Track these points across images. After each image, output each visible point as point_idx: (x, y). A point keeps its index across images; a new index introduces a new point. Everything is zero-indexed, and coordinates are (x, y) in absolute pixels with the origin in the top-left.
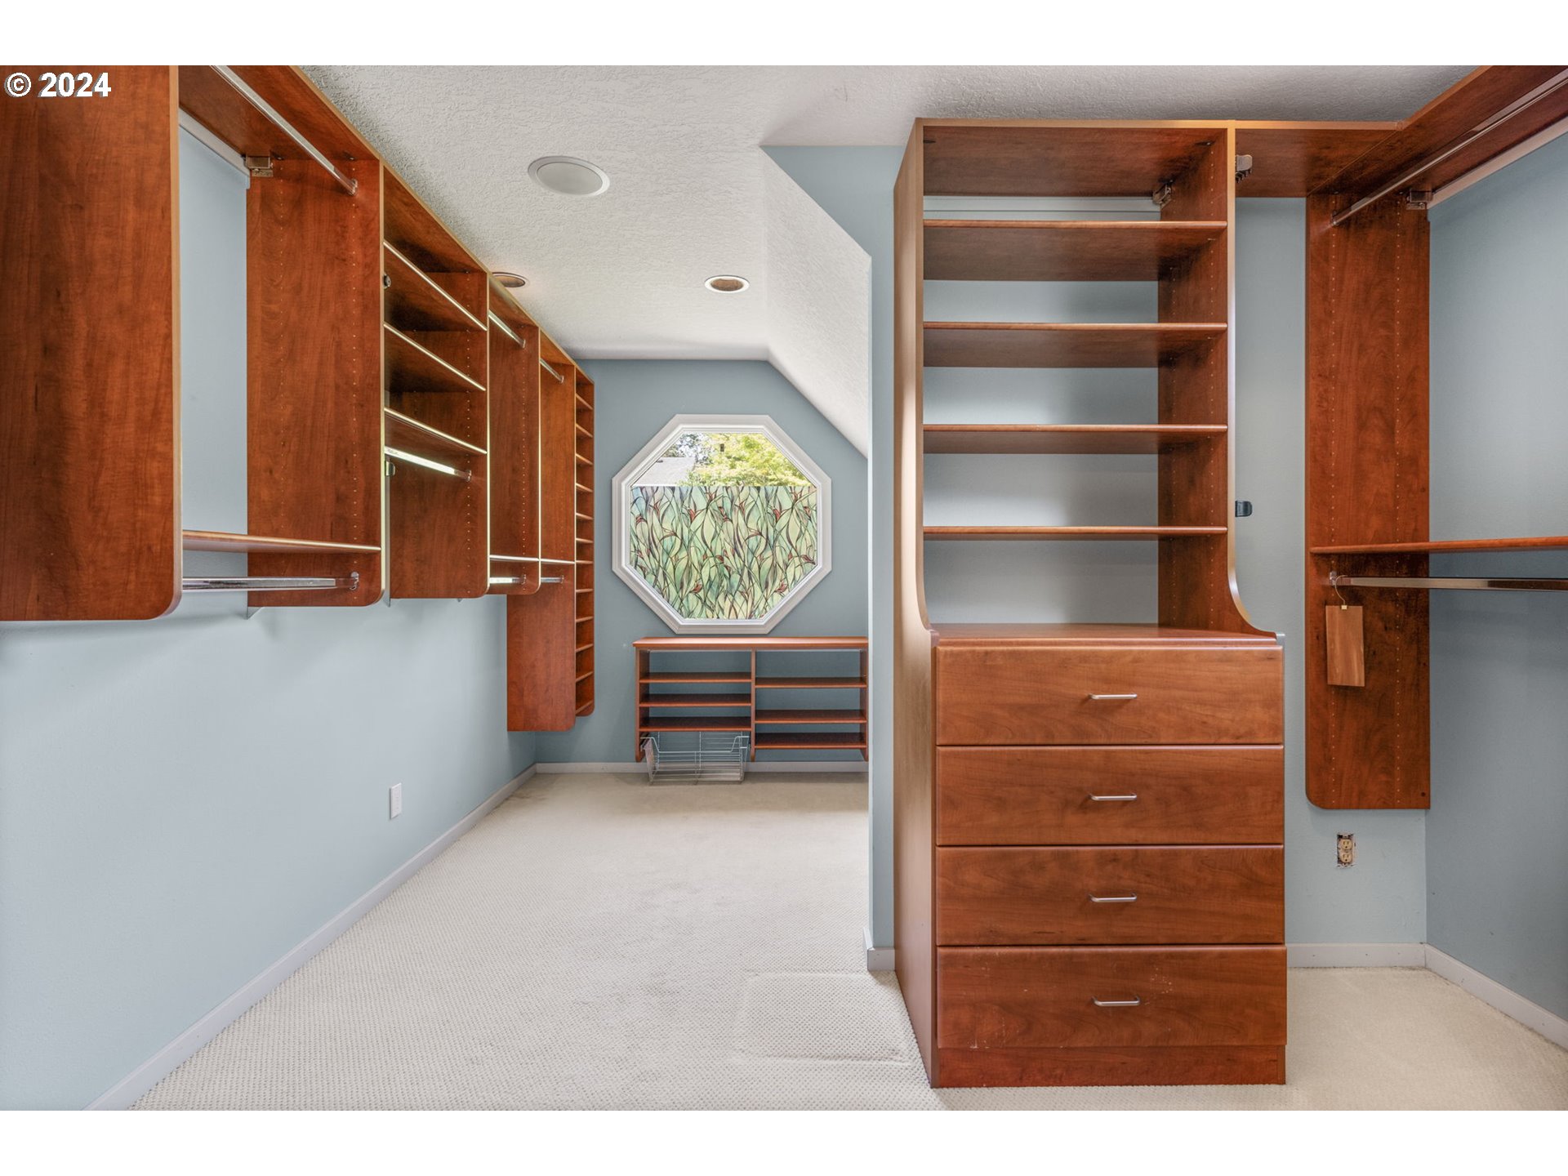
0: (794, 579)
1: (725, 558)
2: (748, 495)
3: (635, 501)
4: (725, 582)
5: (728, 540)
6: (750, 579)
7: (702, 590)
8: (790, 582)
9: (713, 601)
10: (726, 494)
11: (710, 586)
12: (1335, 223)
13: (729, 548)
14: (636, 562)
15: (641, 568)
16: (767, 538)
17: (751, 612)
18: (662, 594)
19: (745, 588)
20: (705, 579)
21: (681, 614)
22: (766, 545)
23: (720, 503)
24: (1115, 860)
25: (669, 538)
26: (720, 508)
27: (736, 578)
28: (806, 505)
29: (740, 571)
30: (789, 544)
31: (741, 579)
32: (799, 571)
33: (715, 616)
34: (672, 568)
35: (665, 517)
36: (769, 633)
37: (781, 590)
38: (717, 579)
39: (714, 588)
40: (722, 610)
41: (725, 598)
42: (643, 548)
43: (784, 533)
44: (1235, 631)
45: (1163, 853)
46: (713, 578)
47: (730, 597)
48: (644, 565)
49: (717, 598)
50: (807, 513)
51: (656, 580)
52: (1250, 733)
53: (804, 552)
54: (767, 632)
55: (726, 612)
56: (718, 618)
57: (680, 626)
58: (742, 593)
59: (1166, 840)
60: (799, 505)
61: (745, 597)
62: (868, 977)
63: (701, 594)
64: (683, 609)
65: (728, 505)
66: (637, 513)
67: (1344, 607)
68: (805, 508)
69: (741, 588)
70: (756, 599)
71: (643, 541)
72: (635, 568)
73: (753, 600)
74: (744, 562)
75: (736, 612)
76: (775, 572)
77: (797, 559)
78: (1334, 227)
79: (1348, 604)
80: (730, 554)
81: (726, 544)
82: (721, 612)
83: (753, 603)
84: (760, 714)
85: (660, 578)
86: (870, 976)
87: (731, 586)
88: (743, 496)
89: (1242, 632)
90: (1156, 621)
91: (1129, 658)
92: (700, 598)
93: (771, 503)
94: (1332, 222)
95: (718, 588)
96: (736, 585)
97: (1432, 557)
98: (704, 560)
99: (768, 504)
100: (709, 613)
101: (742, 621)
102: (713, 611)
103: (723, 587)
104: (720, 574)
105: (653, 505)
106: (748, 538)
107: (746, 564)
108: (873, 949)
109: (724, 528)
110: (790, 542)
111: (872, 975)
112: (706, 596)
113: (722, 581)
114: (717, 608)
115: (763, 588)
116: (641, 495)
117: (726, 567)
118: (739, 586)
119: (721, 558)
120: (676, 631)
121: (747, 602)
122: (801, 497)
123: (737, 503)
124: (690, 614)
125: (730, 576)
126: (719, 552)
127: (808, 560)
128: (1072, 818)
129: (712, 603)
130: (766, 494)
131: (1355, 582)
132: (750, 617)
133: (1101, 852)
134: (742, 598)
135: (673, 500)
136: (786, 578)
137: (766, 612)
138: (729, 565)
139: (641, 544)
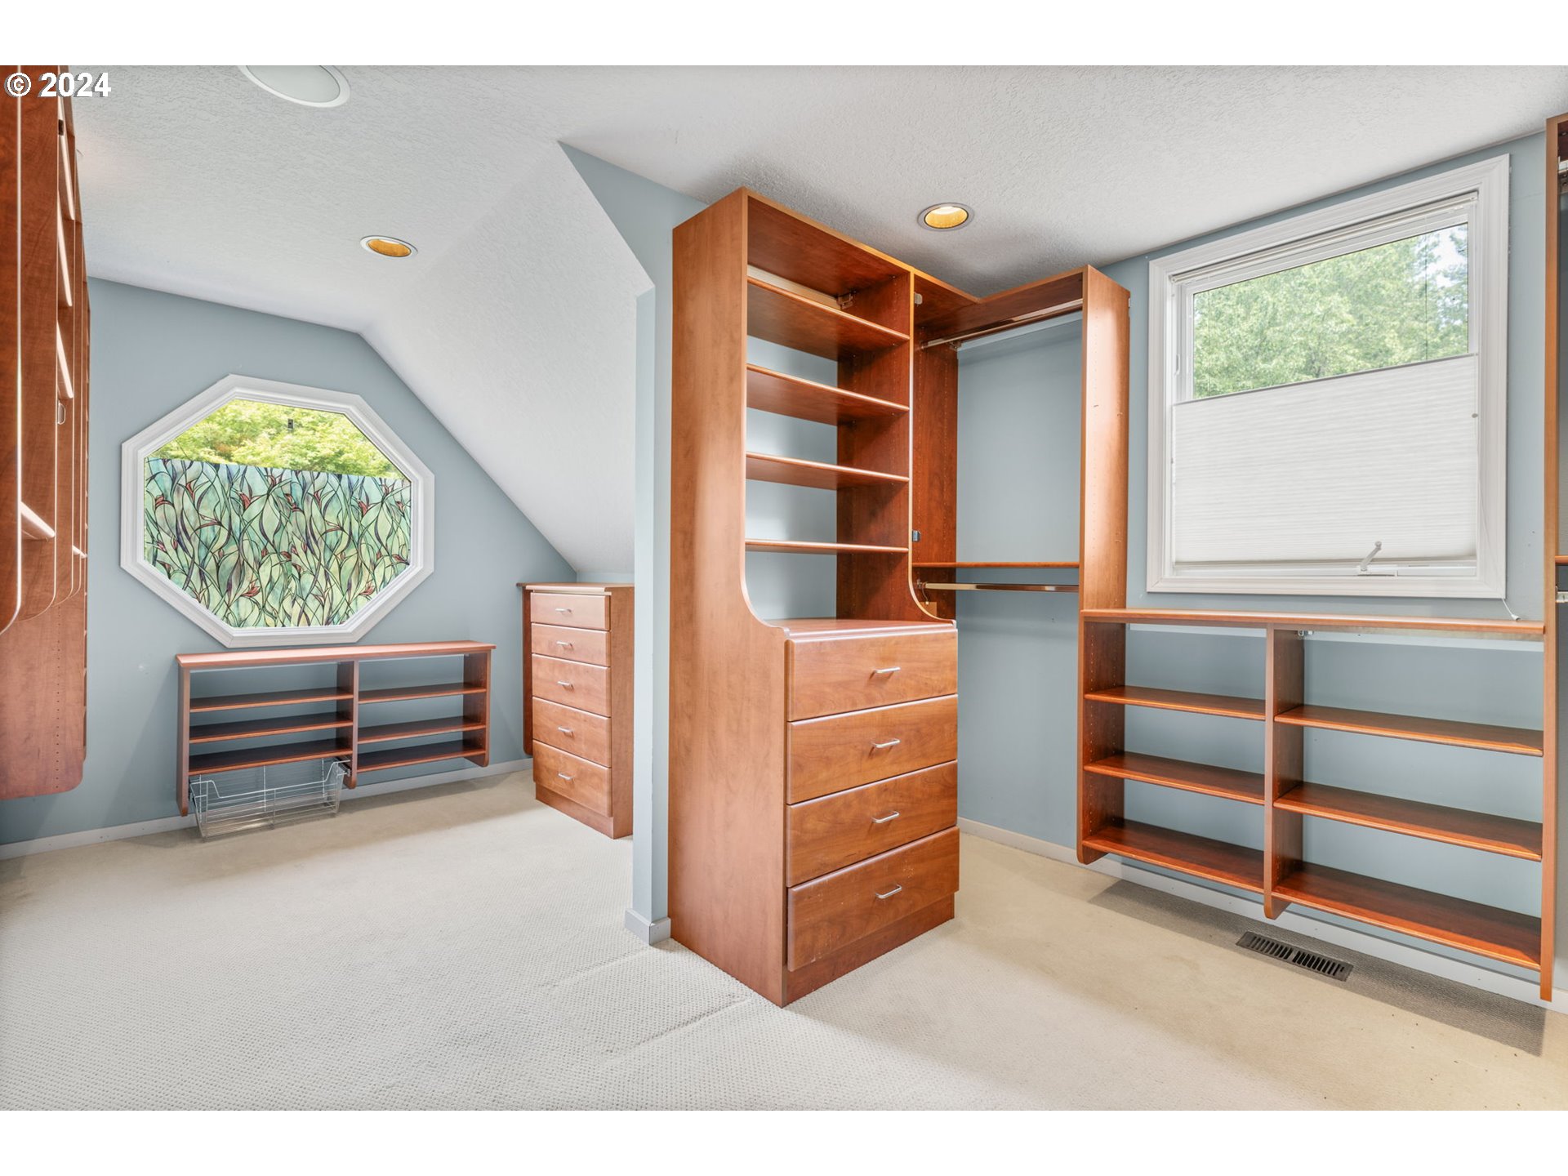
0: (383, 581)
1: (293, 555)
2: (325, 481)
3: (153, 477)
4: (293, 584)
5: (298, 534)
6: (328, 580)
7: (261, 593)
8: (379, 584)
9: (276, 607)
10: (295, 479)
11: (272, 588)
12: (922, 347)
13: (298, 543)
14: (155, 557)
15: (164, 565)
16: (351, 534)
17: (328, 618)
18: (197, 598)
19: (320, 590)
20: (265, 579)
21: (228, 621)
22: (349, 542)
23: (287, 489)
24: (886, 790)
25: (209, 527)
26: (287, 495)
27: (308, 579)
28: (399, 500)
29: (314, 571)
30: (377, 542)
31: (316, 580)
32: (389, 571)
33: (279, 624)
34: (215, 567)
35: (204, 501)
36: (358, 642)
37: (367, 593)
38: (282, 580)
39: (278, 590)
40: (289, 617)
41: (293, 603)
42: (167, 540)
43: (371, 529)
44: (916, 620)
45: (908, 778)
46: (275, 578)
47: (300, 601)
48: (168, 561)
49: (281, 603)
50: (400, 509)
51: (188, 580)
52: (945, 688)
53: (396, 551)
54: (355, 641)
55: (295, 619)
56: (284, 626)
57: (233, 638)
58: (316, 596)
59: (910, 769)
60: (391, 499)
61: (320, 601)
62: (655, 950)
63: (259, 598)
64: (230, 617)
65: (298, 492)
66: (157, 493)
67: (927, 603)
68: (398, 503)
69: (315, 591)
70: (335, 603)
71: (167, 529)
72: (154, 564)
73: (331, 604)
74: (319, 560)
75: (308, 619)
76: (360, 573)
77: (387, 559)
78: (922, 350)
79: (930, 601)
80: (300, 550)
81: (295, 538)
82: (287, 619)
83: (331, 608)
84: (365, 732)
85: (195, 577)
86: (655, 949)
87: (302, 589)
88: (318, 483)
89: (922, 621)
90: (835, 615)
91: (893, 642)
92: (257, 603)
93: (356, 494)
94: (920, 346)
95: (283, 590)
96: (308, 588)
97: (958, 571)
98: (263, 557)
99: (351, 496)
100: (270, 620)
101: (316, 628)
102: (275, 618)
103: (290, 590)
104: (286, 574)
105: (184, 484)
106: (325, 533)
107: (322, 562)
108: (653, 924)
109: (293, 519)
110: (379, 539)
111: (656, 947)
112: (265, 600)
113: (289, 582)
114: (281, 615)
115: (344, 591)
116: (164, 469)
117: (295, 566)
118: (312, 588)
119: (288, 556)
120: (227, 646)
121: (323, 606)
122: (393, 490)
123: (311, 491)
124: (241, 623)
125: (300, 576)
126: (285, 548)
127: (400, 559)
128: (866, 764)
129: (274, 609)
130: (350, 483)
131: (929, 586)
132: (328, 623)
133: (879, 786)
134: (317, 603)
135: (217, 481)
136: (374, 579)
137: (348, 617)
138: (299, 563)
139: (162, 533)
